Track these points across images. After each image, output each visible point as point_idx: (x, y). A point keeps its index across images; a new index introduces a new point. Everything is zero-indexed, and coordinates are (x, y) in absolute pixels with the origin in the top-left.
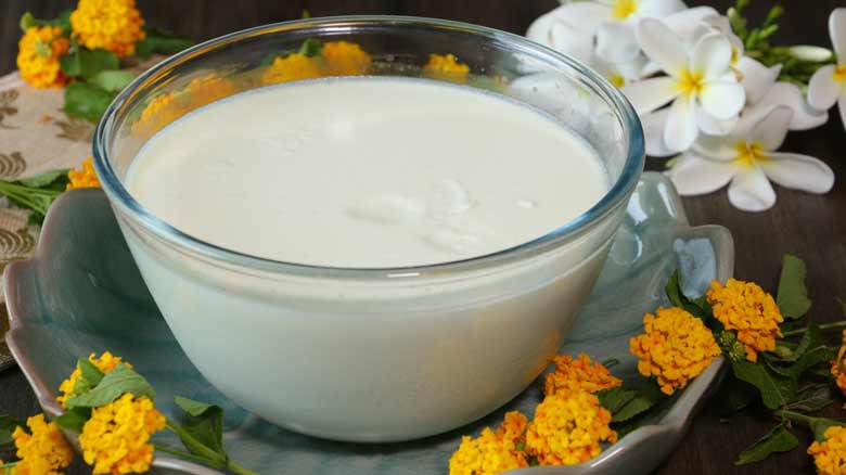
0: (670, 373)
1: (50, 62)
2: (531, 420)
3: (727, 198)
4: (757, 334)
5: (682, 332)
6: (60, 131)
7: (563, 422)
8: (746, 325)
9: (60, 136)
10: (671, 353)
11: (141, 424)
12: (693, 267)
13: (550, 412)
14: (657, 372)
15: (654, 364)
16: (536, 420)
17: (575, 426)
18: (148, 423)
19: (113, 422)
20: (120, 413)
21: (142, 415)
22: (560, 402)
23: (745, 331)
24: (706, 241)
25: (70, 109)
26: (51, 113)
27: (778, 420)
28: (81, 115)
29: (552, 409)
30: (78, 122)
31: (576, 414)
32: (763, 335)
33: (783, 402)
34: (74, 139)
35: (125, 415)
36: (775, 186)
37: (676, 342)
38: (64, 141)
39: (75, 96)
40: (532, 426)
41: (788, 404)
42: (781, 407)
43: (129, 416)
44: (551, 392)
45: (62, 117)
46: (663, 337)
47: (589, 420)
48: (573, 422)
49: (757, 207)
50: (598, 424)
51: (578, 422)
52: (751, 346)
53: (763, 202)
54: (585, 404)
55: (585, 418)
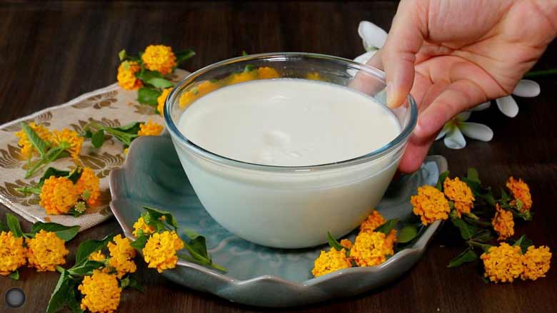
0: (428, 215)
1: (132, 77)
2: (353, 243)
3: (444, 143)
4: (463, 204)
5: (435, 197)
6: (137, 110)
7: (369, 245)
8: (459, 200)
9: (136, 112)
10: (431, 206)
11: (172, 246)
12: (428, 175)
13: (362, 240)
14: (421, 214)
15: (421, 209)
16: (356, 244)
17: (374, 247)
18: (176, 246)
19: (159, 244)
20: (163, 240)
21: (173, 242)
22: (367, 236)
23: (458, 202)
24: (434, 163)
25: (140, 100)
26: (132, 101)
27: (468, 246)
28: (146, 103)
29: (364, 239)
30: (144, 106)
31: (375, 241)
32: (466, 205)
33: (470, 236)
34: (142, 114)
35: (165, 241)
36: (466, 138)
37: (433, 201)
38: (139, 114)
39: (143, 93)
40: (354, 247)
41: (472, 238)
42: (469, 239)
43: (167, 243)
44: (362, 230)
45: (137, 103)
46: (427, 198)
47: (381, 245)
48: (373, 245)
49: (458, 148)
50: (385, 247)
51: (375, 246)
52: (459, 210)
53: (460, 145)
54: (380, 238)
55: (379, 244)
